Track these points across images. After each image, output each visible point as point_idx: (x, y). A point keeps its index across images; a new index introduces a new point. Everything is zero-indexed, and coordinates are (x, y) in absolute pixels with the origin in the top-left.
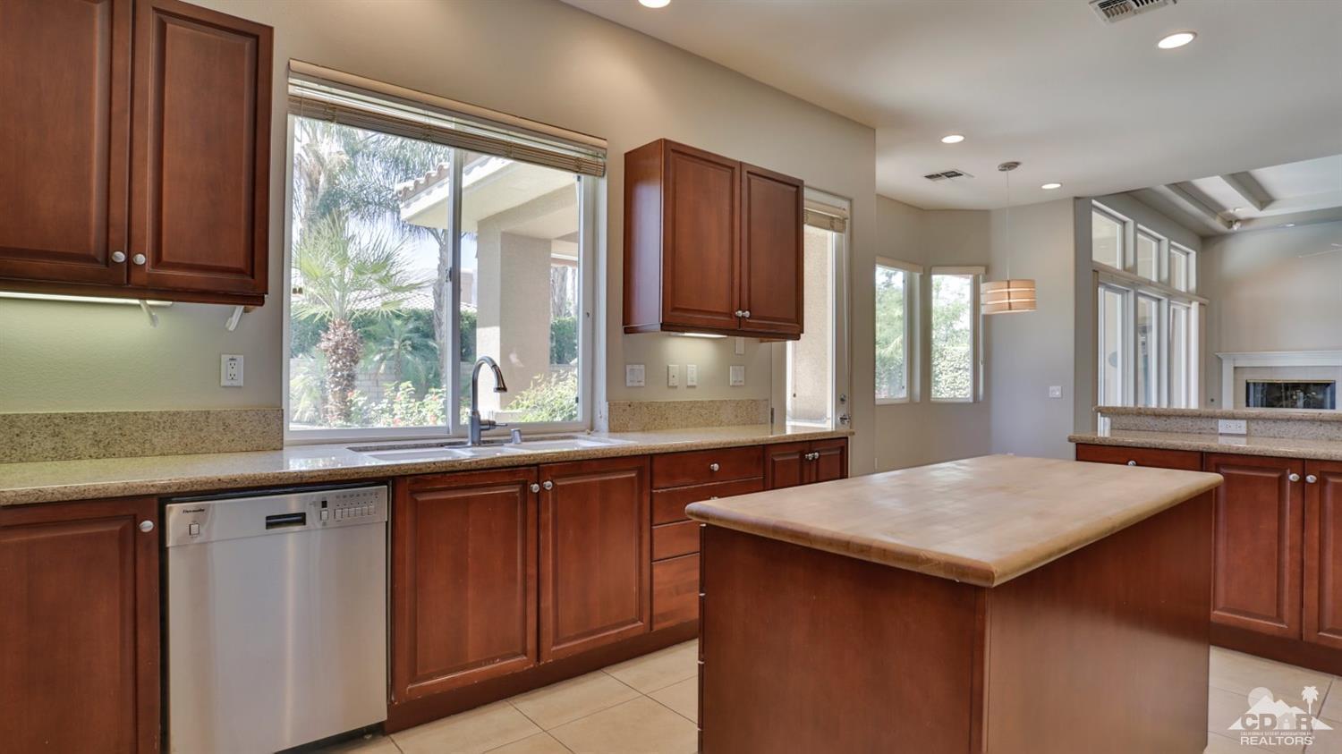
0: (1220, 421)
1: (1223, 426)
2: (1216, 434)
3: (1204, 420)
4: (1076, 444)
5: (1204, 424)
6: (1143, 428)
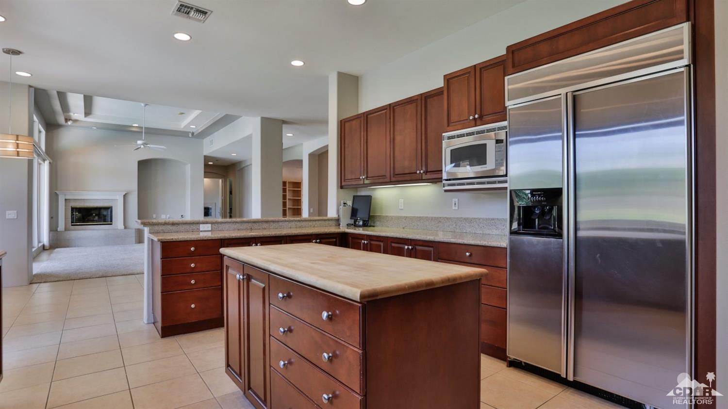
0: (201, 225)
1: (202, 227)
2: (199, 231)
3: (194, 225)
4: (161, 242)
5: (194, 227)
6: (166, 232)
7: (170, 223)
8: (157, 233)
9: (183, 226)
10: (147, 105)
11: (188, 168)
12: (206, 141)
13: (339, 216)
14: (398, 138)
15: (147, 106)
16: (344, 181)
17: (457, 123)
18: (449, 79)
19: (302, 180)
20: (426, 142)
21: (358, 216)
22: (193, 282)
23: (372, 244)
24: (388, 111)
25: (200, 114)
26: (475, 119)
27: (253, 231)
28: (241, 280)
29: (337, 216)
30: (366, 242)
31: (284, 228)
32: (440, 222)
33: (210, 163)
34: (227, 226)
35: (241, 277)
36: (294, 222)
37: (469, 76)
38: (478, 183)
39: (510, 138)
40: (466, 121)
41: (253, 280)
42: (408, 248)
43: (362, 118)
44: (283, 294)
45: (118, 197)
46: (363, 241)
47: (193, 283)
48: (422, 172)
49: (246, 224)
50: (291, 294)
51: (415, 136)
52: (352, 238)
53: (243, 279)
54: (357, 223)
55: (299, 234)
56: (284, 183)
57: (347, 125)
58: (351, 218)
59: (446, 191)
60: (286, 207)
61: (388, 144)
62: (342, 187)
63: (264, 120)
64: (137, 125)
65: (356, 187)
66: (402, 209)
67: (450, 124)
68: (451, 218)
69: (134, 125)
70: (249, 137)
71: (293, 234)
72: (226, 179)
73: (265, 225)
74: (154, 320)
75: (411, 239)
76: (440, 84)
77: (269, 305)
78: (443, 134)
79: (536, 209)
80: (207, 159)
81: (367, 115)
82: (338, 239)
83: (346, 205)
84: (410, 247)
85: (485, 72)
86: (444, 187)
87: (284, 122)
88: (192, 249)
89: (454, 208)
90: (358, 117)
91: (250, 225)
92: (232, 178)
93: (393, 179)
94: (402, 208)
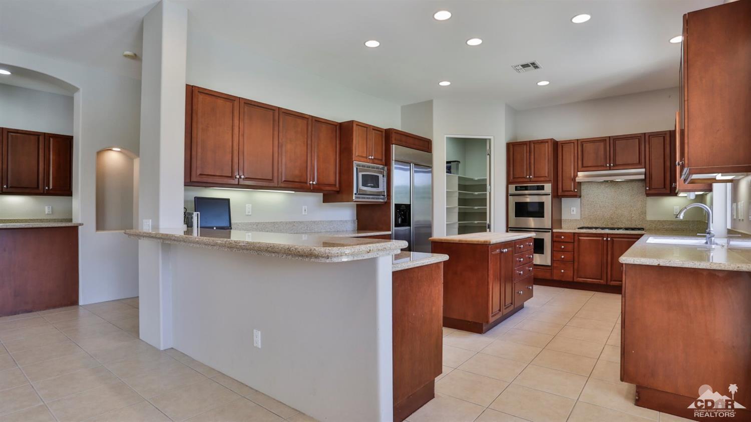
16: (197, 176)
17: (361, 157)
18: (356, 125)
24: (276, 113)
26: (372, 159)
37: (367, 130)
38: (372, 198)
40: (365, 158)
48: (314, 183)
51: (306, 150)
57: (203, 97)
61: (276, 147)
67: (357, 156)
68: (302, 222)
85: (374, 132)
89: (303, 213)
90: (229, 98)
93: (281, 185)
94: (250, 214)
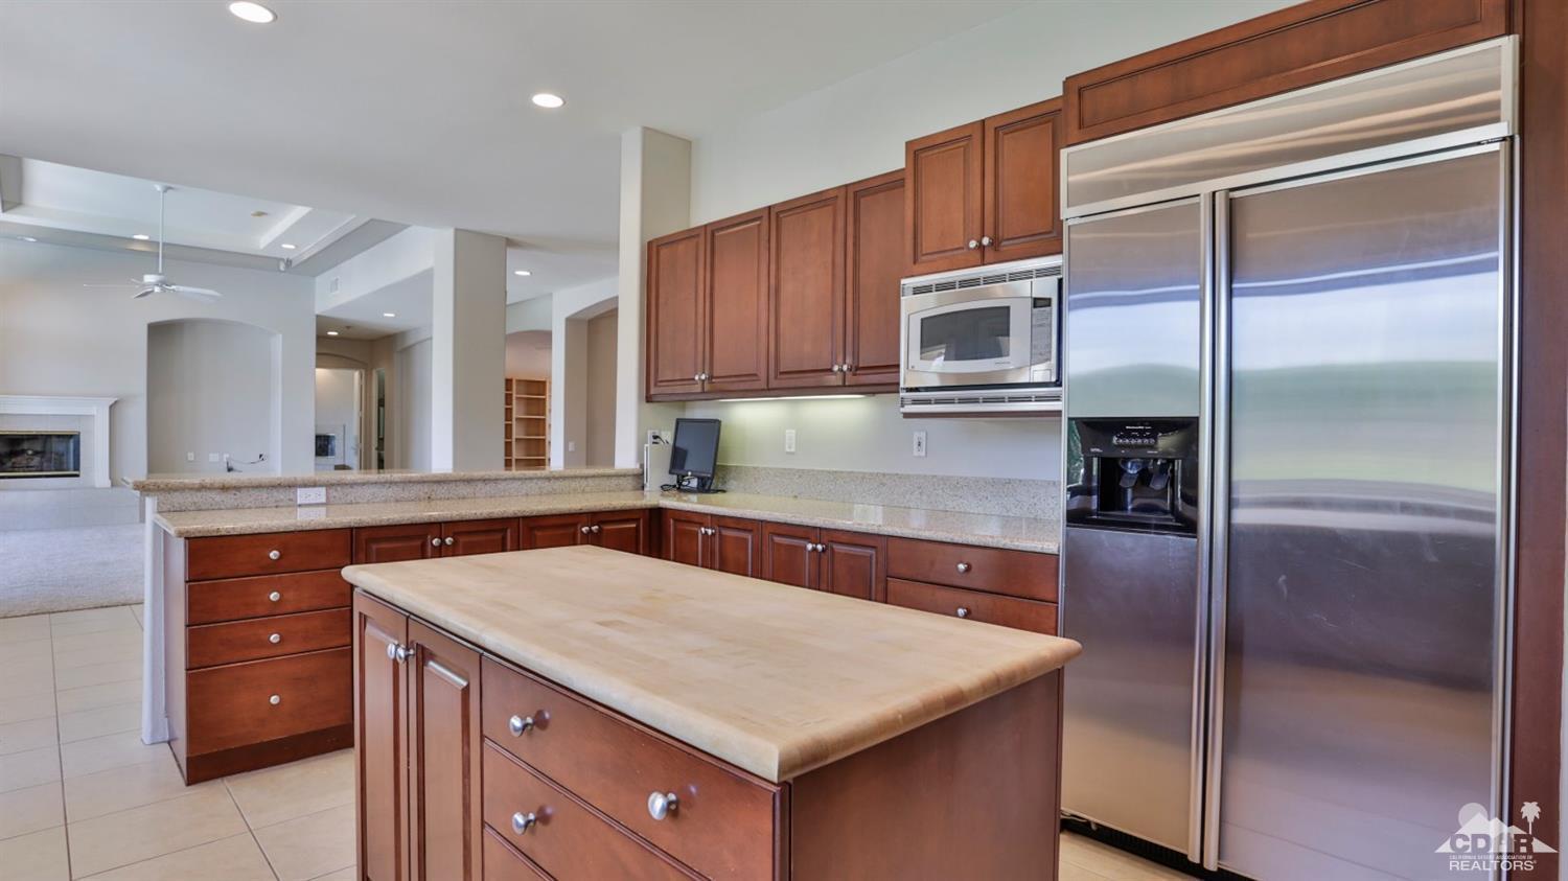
0: (299, 490)
1: (302, 495)
2: (293, 506)
3: (281, 490)
4: (186, 538)
5: (281, 495)
6: (203, 507)
7: (217, 485)
8: (181, 511)
9: (252, 492)
10: (170, 188)
11: (277, 343)
12: (322, 281)
13: (642, 466)
14: (788, 288)
15: (170, 191)
16: (656, 385)
17: (935, 256)
18: (917, 151)
19: (550, 377)
20: (856, 299)
21: (686, 468)
22: (274, 638)
23: (726, 536)
24: (765, 222)
25: (307, 214)
26: (980, 247)
27: (433, 503)
28: (400, 662)
29: (638, 466)
30: (710, 532)
31: (510, 496)
32: (884, 485)
33: (330, 333)
34: (368, 492)
35: (401, 652)
36: (535, 481)
37: (967, 145)
38: (988, 400)
39: (1069, 294)
40: (960, 252)
41: (431, 663)
42: (815, 549)
43: (702, 238)
44: (523, 719)
45: (93, 411)
46: (703, 529)
47: (275, 641)
48: (845, 368)
49: (417, 488)
50: (547, 715)
51: (830, 283)
52: (676, 520)
53: (407, 657)
54: (685, 483)
55: (548, 513)
56: (508, 382)
57: (664, 252)
58: (670, 473)
59: (907, 415)
60: (511, 437)
61: (764, 298)
62: (649, 399)
63: (461, 236)
64: (146, 238)
65: (683, 400)
66: (792, 453)
67: (918, 259)
68: (908, 476)
69: (136, 237)
70: (427, 276)
71: (534, 514)
72: (371, 374)
73: (464, 490)
74: (170, 735)
75: (820, 528)
76: (897, 161)
77: (482, 741)
78: (903, 281)
79: (1129, 465)
80: (323, 323)
81: (713, 231)
82: (641, 521)
83: (658, 440)
84: (820, 547)
85: (1006, 137)
86: (903, 406)
87: (510, 243)
88: (274, 555)
89: (916, 453)
90: (691, 235)
91: (426, 488)
92: (383, 369)
93: (774, 384)
94: (793, 450)
